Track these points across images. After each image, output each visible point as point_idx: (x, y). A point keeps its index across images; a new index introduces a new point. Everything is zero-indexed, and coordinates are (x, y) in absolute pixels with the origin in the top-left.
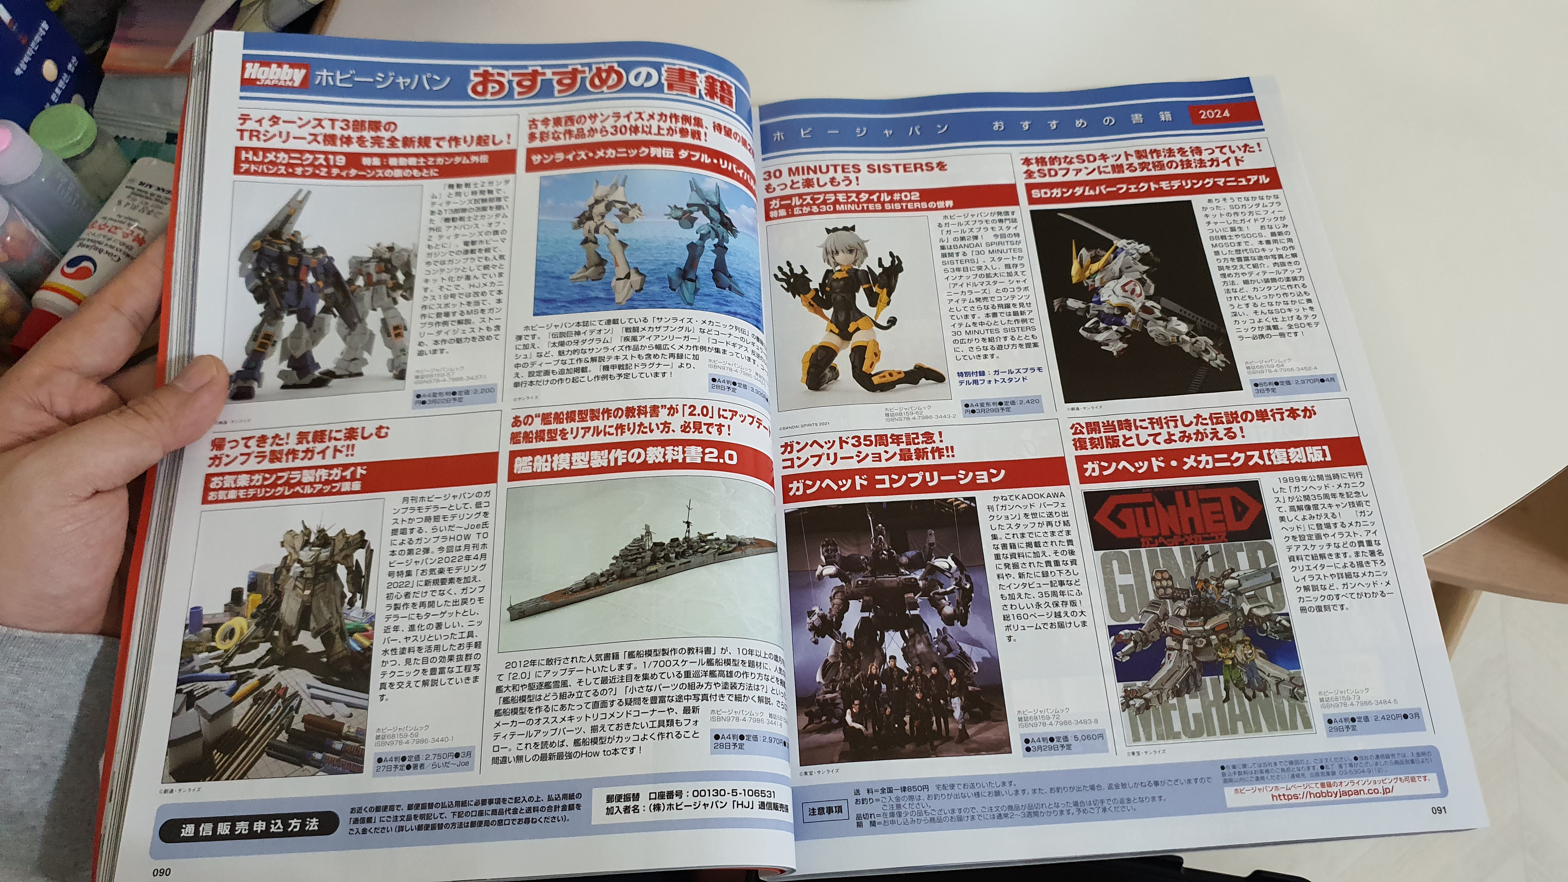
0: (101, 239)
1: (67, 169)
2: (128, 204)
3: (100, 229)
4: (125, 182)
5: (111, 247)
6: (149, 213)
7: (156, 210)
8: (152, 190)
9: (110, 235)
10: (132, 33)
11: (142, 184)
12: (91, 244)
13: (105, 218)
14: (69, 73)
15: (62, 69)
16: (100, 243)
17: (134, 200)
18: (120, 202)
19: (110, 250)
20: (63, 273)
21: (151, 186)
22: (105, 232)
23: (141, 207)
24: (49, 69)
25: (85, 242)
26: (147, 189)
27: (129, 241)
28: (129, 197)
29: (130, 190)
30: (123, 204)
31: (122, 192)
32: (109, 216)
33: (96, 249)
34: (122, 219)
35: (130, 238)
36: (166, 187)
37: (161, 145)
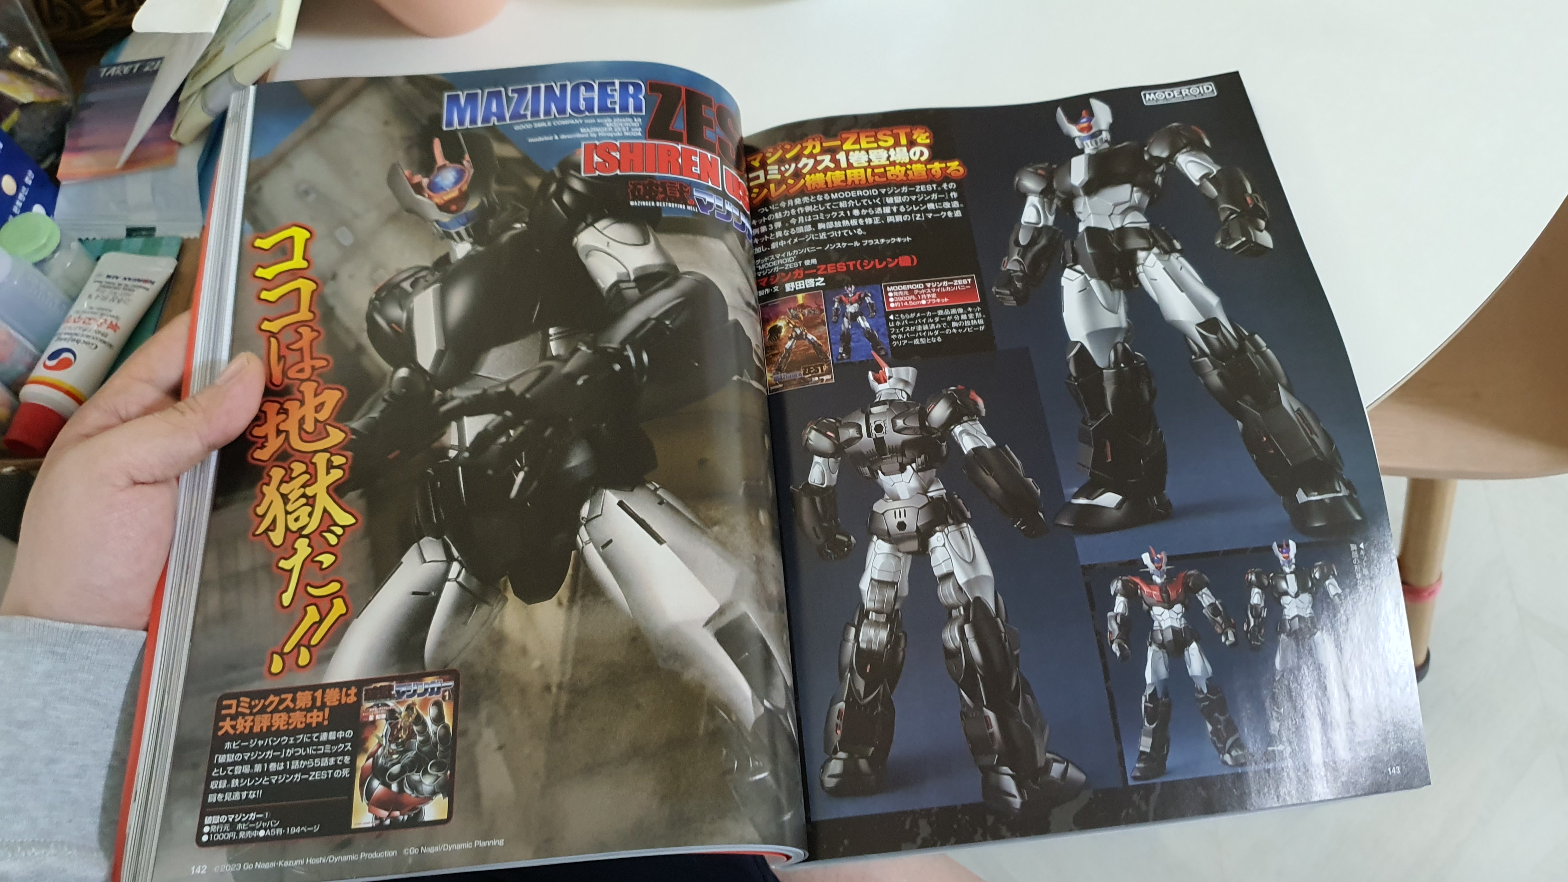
0: (77, 331)
1: (37, 271)
3: (75, 321)
4: (93, 278)
5: (88, 336)
6: (119, 301)
7: (124, 297)
8: (120, 281)
9: (84, 326)
10: (82, 142)
11: (108, 276)
12: (68, 337)
13: (78, 312)
14: (26, 186)
15: (20, 183)
16: (76, 334)
19: (87, 340)
20: (45, 366)
21: (117, 278)
22: (80, 324)
23: (111, 297)
24: (8, 184)
25: (63, 336)
27: (103, 329)
32: (81, 310)
33: (74, 340)
35: (105, 326)
36: (132, 277)
37: (122, 240)
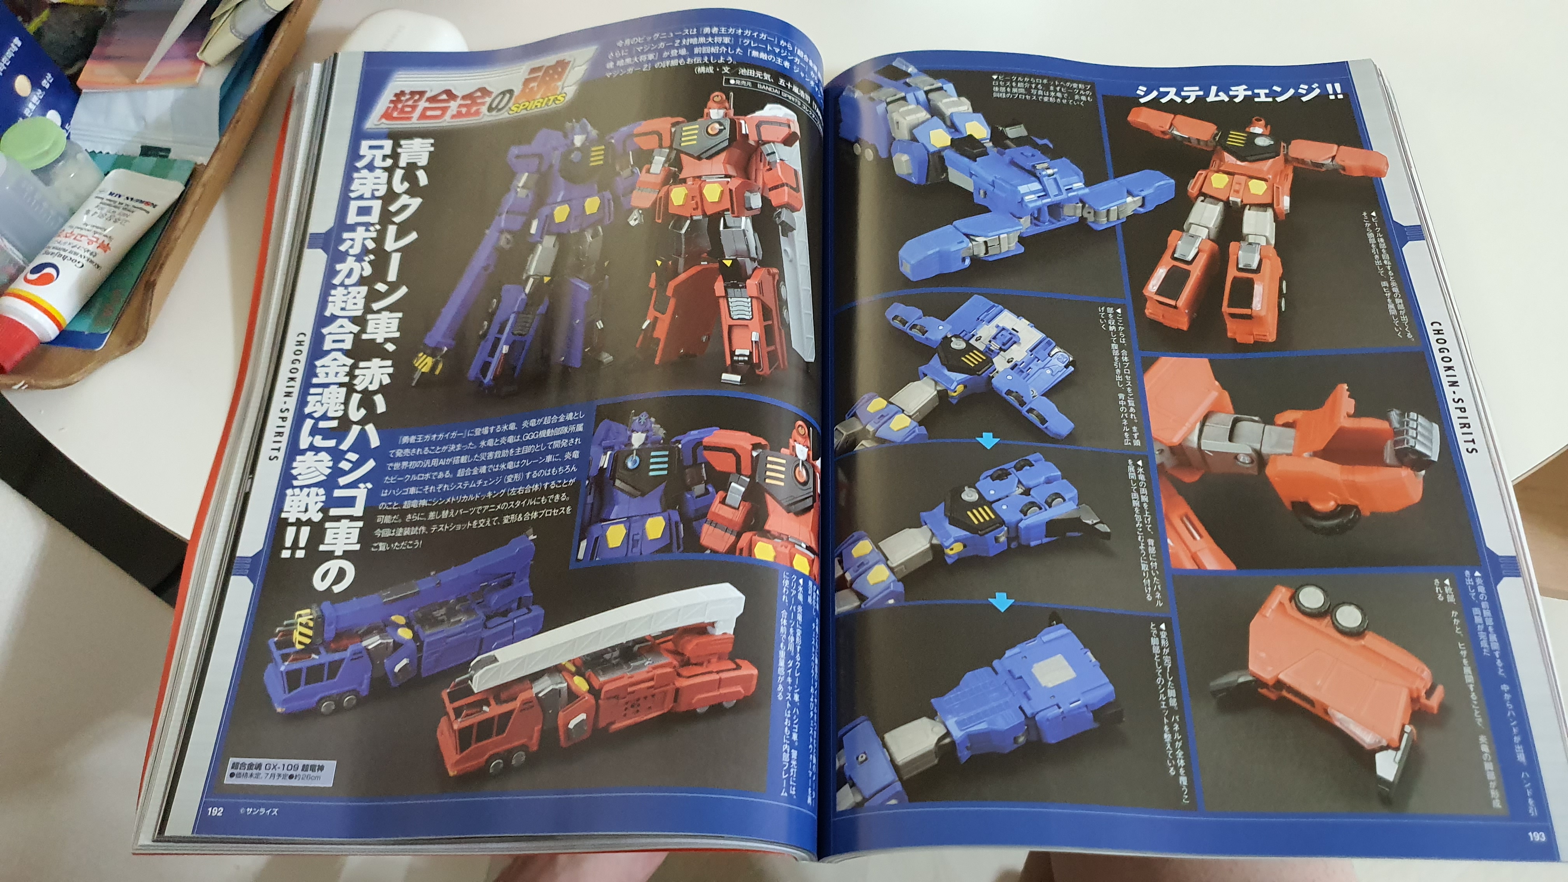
0: (66, 247)
1: (35, 179)
2: (96, 213)
3: (66, 237)
4: (95, 194)
5: (76, 254)
6: (115, 222)
7: (122, 218)
8: (121, 200)
9: (75, 243)
10: (110, 50)
11: (111, 194)
12: (56, 251)
13: (71, 227)
14: (43, 89)
15: (36, 84)
16: (65, 250)
17: (102, 209)
18: (88, 212)
19: (74, 257)
20: (27, 280)
21: (120, 196)
22: (71, 240)
23: (109, 215)
24: (22, 84)
25: (51, 250)
26: (116, 199)
27: (93, 247)
28: (97, 206)
29: (99, 201)
30: (91, 213)
31: (92, 203)
32: (76, 225)
33: (60, 255)
34: (88, 227)
35: (95, 245)
36: (135, 198)
37: (135, 158)
